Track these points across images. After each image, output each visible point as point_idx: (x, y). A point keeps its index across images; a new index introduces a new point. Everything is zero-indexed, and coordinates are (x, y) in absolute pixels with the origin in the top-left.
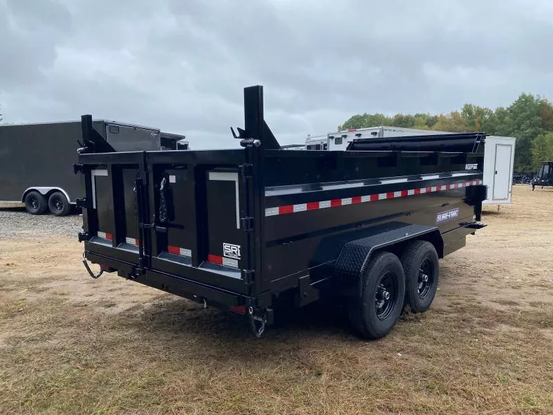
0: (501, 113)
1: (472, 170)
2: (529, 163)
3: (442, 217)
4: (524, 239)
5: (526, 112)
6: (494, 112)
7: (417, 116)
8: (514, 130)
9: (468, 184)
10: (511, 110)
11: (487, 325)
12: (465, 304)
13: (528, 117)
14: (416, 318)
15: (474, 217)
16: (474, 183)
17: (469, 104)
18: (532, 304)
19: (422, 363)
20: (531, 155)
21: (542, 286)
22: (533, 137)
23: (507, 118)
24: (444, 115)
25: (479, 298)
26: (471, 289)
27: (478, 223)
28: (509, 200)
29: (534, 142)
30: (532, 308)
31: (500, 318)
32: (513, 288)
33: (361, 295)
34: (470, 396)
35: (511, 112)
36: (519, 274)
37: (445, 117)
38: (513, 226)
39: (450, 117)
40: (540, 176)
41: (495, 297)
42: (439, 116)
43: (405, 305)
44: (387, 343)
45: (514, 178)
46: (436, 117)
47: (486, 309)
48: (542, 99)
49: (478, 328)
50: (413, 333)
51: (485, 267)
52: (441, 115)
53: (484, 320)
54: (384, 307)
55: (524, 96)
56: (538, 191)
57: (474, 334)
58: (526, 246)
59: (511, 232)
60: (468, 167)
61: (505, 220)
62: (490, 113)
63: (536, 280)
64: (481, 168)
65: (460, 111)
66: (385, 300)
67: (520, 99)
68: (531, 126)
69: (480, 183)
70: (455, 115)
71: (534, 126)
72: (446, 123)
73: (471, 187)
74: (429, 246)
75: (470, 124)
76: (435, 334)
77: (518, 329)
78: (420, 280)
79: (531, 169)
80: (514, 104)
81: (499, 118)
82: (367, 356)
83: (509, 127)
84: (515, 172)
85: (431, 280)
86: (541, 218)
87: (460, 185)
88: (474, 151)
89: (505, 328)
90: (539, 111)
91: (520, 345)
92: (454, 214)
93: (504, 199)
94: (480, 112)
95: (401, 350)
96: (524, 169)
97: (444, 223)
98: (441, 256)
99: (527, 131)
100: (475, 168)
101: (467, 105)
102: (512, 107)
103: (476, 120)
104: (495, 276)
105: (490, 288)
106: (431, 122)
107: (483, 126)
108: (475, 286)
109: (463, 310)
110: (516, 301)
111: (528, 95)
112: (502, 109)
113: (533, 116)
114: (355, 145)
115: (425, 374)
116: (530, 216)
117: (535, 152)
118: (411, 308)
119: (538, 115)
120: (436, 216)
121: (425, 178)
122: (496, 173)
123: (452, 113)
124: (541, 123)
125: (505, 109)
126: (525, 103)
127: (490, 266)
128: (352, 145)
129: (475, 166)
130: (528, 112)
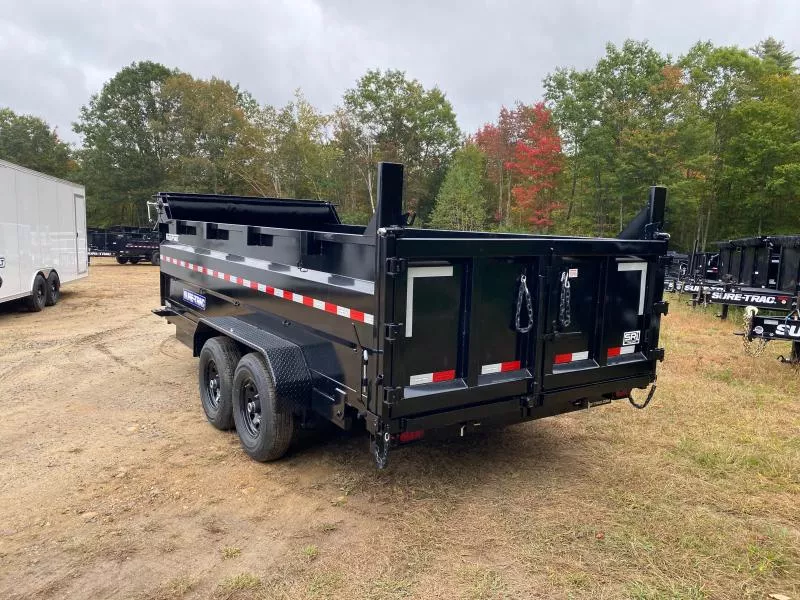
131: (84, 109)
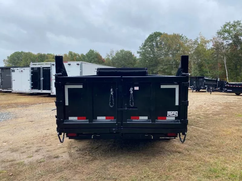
10: (87, 55)
13: (93, 58)
48: (97, 52)
62: (79, 56)
65: (68, 54)
67: (90, 51)
70: (65, 55)
90: (97, 56)
94: (75, 55)
101: (70, 52)
119: (96, 58)
126: (92, 53)
130: (93, 57)
131: (140, 47)
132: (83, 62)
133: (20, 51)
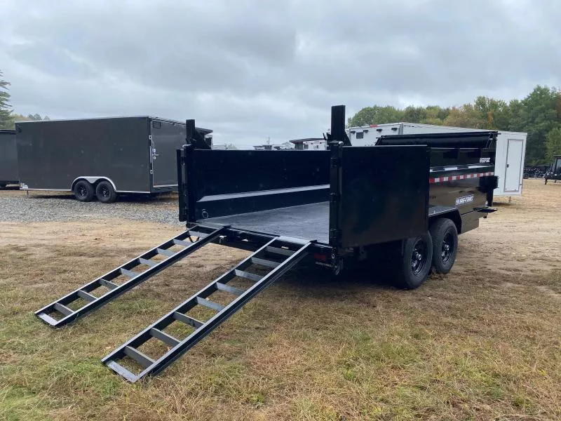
0: (515, 105)
1: (485, 164)
2: (543, 157)
3: (460, 201)
4: (532, 226)
5: (541, 105)
6: (508, 104)
7: (429, 108)
8: (527, 124)
9: (482, 175)
10: (525, 102)
11: (495, 283)
12: (477, 270)
13: (542, 110)
14: (440, 277)
15: (487, 203)
16: (487, 174)
17: (482, 96)
18: (532, 271)
19: (447, 303)
20: (546, 149)
21: (542, 259)
22: (547, 131)
23: (521, 111)
24: (457, 107)
25: (489, 267)
26: (483, 261)
27: (490, 208)
28: (520, 192)
29: (548, 135)
30: (532, 274)
31: (506, 279)
32: (518, 260)
33: (402, 253)
34: (482, 319)
35: (526, 104)
36: (524, 251)
37: (458, 110)
38: (522, 215)
39: (463, 110)
40: (553, 170)
41: (503, 266)
42: (451, 109)
43: (431, 268)
44: (419, 292)
45: (525, 172)
46: (448, 109)
47: (495, 273)
48: (558, 91)
49: (488, 284)
50: (439, 287)
51: (495, 246)
52: (454, 108)
53: (493, 279)
54: (417, 266)
55: (539, 88)
56: (551, 185)
57: (486, 288)
58: (532, 231)
59: (520, 220)
60: (482, 160)
61: (515, 210)
62: (504, 105)
63: (538, 255)
64: (493, 162)
65: (473, 104)
66: (418, 261)
67: (535, 91)
68: (546, 119)
69: (492, 174)
70: (467, 107)
71: (548, 119)
72: (458, 115)
73: (484, 177)
74: (450, 223)
75: (483, 117)
76: (455, 287)
77: (519, 286)
78: (443, 249)
79: (544, 163)
80: (529, 97)
81: (513, 111)
82: (406, 298)
83: (524, 120)
84: (526, 166)
85: (451, 250)
86: (550, 209)
87: (475, 175)
88: (488, 147)
89: (509, 285)
90: (554, 104)
91: (521, 295)
92: (470, 199)
93: (515, 191)
94: (494, 105)
95: (431, 296)
96: (538, 164)
97: (462, 206)
98: (460, 232)
99: (542, 125)
100: (488, 161)
101: (480, 97)
102: (526, 100)
103: (489, 113)
104: (503, 252)
105: (499, 261)
106: (442, 115)
107: (496, 120)
108: (487, 259)
109: (476, 273)
110: (519, 269)
111: (543, 87)
112: (516, 101)
113: (548, 109)
114: (383, 141)
115: (449, 308)
116: (540, 208)
117: (549, 146)
118: (436, 270)
119: (554, 108)
120: (455, 200)
121: (446, 169)
122: (508, 166)
123: (465, 106)
124: (556, 116)
125: (520, 102)
126: (540, 96)
127: (499, 245)
128: (380, 141)
129: (488, 160)
130: (543, 105)
132: (404, 124)
133: (372, 106)
